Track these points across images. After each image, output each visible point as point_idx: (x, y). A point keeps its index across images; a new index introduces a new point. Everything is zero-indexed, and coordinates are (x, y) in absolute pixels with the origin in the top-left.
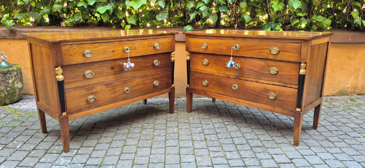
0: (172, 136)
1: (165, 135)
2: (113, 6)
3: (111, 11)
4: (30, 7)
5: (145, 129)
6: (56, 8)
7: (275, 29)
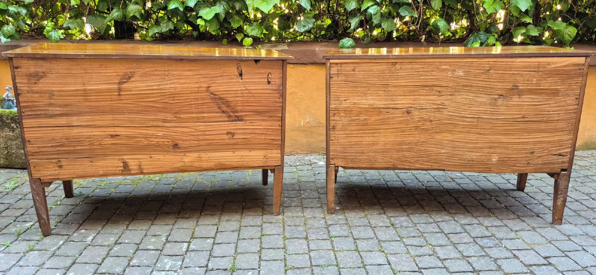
0: (336, 219)
1: (323, 218)
2: (225, 6)
3: (223, 15)
4: (89, 8)
5: (287, 207)
6: (132, 11)
7: (486, 43)
